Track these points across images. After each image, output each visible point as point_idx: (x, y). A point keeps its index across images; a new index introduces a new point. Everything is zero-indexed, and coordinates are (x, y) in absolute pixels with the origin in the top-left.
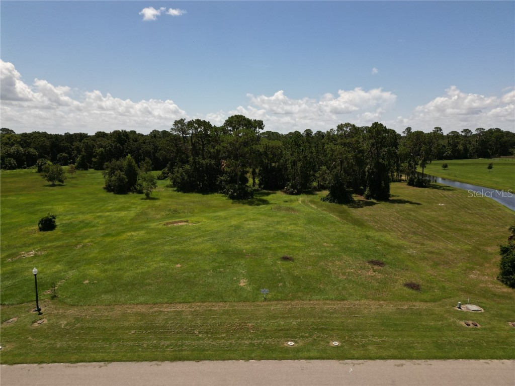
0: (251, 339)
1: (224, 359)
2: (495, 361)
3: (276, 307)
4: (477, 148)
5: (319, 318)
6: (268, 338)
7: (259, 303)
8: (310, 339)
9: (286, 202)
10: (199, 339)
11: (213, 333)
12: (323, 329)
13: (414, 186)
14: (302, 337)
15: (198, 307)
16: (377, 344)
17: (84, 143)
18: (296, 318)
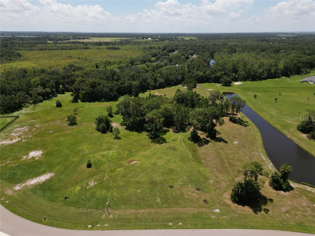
0: (161, 222)
1: (156, 229)
2: (214, 229)
3: (167, 211)
4: (282, 71)
5: (178, 215)
6: (165, 222)
7: (163, 209)
8: (175, 222)
9: (173, 141)
10: (150, 222)
11: (152, 221)
12: (178, 219)
13: (232, 122)
14: (173, 222)
15: (147, 210)
16: (190, 224)
17: (74, 86)
18: (172, 215)
